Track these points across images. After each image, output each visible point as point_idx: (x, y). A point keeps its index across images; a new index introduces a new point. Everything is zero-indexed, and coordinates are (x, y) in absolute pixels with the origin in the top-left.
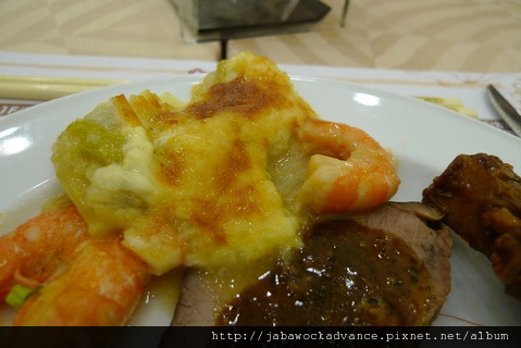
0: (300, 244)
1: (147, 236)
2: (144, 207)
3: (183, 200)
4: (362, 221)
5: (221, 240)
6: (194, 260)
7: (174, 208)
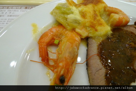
0: (112, 32)
1: (81, 30)
2: (79, 23)
3: (87, 22)
4: (122, 28)
5: (96, 30)
6: (90, 35)
7: (85, 24)
